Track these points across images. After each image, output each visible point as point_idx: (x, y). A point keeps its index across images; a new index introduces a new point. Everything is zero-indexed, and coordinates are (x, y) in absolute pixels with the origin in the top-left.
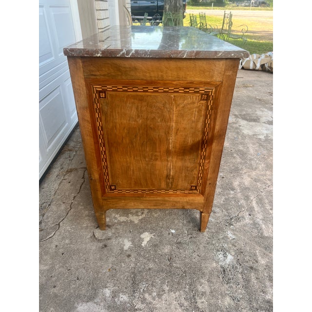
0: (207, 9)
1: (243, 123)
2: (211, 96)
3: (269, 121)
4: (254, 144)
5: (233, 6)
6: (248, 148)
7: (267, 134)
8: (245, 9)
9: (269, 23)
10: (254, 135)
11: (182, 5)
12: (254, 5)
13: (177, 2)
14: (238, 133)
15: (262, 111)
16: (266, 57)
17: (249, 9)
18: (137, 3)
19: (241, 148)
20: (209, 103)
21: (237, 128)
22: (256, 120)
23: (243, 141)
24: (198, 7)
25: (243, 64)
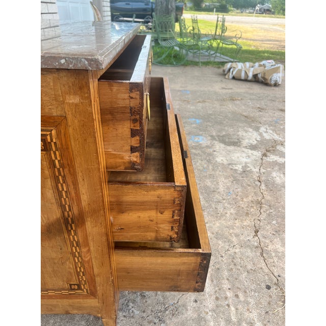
0: (210, 14)
1: (219, 146)
2: (53, 144)
3: (251, 144)
4: (226, 178)
5: (237, 13)
6: (218, 183)
7: (246, 163)
8: (249, 16)
9: (271, 30)
10: (229, 164)
11: (174, 7)
12: (259, 12)
13: (168, 4)
14: (209, 161)
15: (246, 131)
16: (260, 66)
17: (253, 16)
18: (129, 4)
19: (208, 183)
20: (53, 155)
21: (210, 154)
22: (236, 143)
23: (213, 173)
24: (199, 13)
25: (234, 73)
